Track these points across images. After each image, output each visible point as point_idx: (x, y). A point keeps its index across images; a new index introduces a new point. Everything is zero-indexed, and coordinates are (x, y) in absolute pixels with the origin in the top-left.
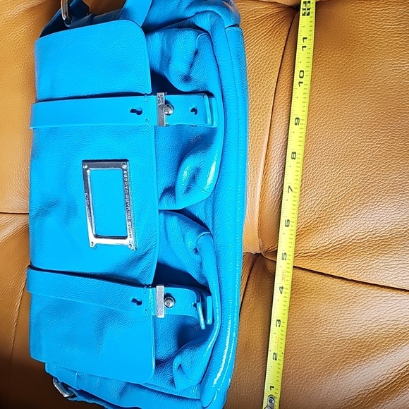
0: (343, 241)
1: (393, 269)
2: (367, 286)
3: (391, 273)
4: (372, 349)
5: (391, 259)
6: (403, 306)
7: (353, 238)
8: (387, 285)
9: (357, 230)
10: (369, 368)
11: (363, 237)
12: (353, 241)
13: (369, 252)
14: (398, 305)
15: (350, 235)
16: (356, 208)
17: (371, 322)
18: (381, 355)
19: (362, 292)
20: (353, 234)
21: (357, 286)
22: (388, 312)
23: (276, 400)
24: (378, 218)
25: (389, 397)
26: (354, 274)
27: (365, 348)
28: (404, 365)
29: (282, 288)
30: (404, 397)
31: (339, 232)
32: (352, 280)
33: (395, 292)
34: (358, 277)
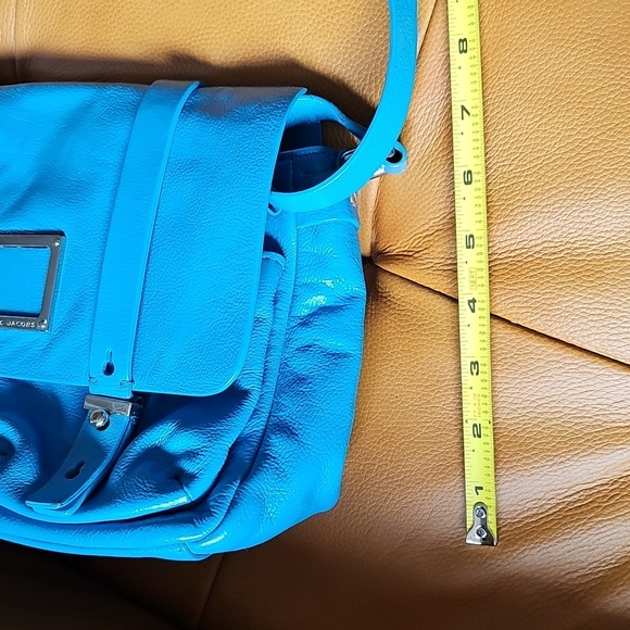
0: (518, 252)
1: (595, 318)
2: (543, 340)
3: (592, 324)
4: (527, 451)
5: (598, 299)
6: (599, 387)
7: (537, 249)
8: (578, 344)
9: (547, 236)
10: (514, 483)
11: (556, 250)
12: (536, 256)
13: (559, 280)
14: (590, 383)
15: (533, 243)
16: (555, 195)
17: (534, 405)
18: (539, 465)
19: (531, 349)
20: (539, 242)
21: (524, 336)
22: (570, 392)
23: (489, 511)
24: (590, 219)
25: (536, 538)
26: (524, 316)
27: (514, 447)
28: (577, 489)
29: (474, 301)
30: (564, 544)
31: (515, 234)
32: (518, 325)
33: (591, 359)
34: (530, 322)
